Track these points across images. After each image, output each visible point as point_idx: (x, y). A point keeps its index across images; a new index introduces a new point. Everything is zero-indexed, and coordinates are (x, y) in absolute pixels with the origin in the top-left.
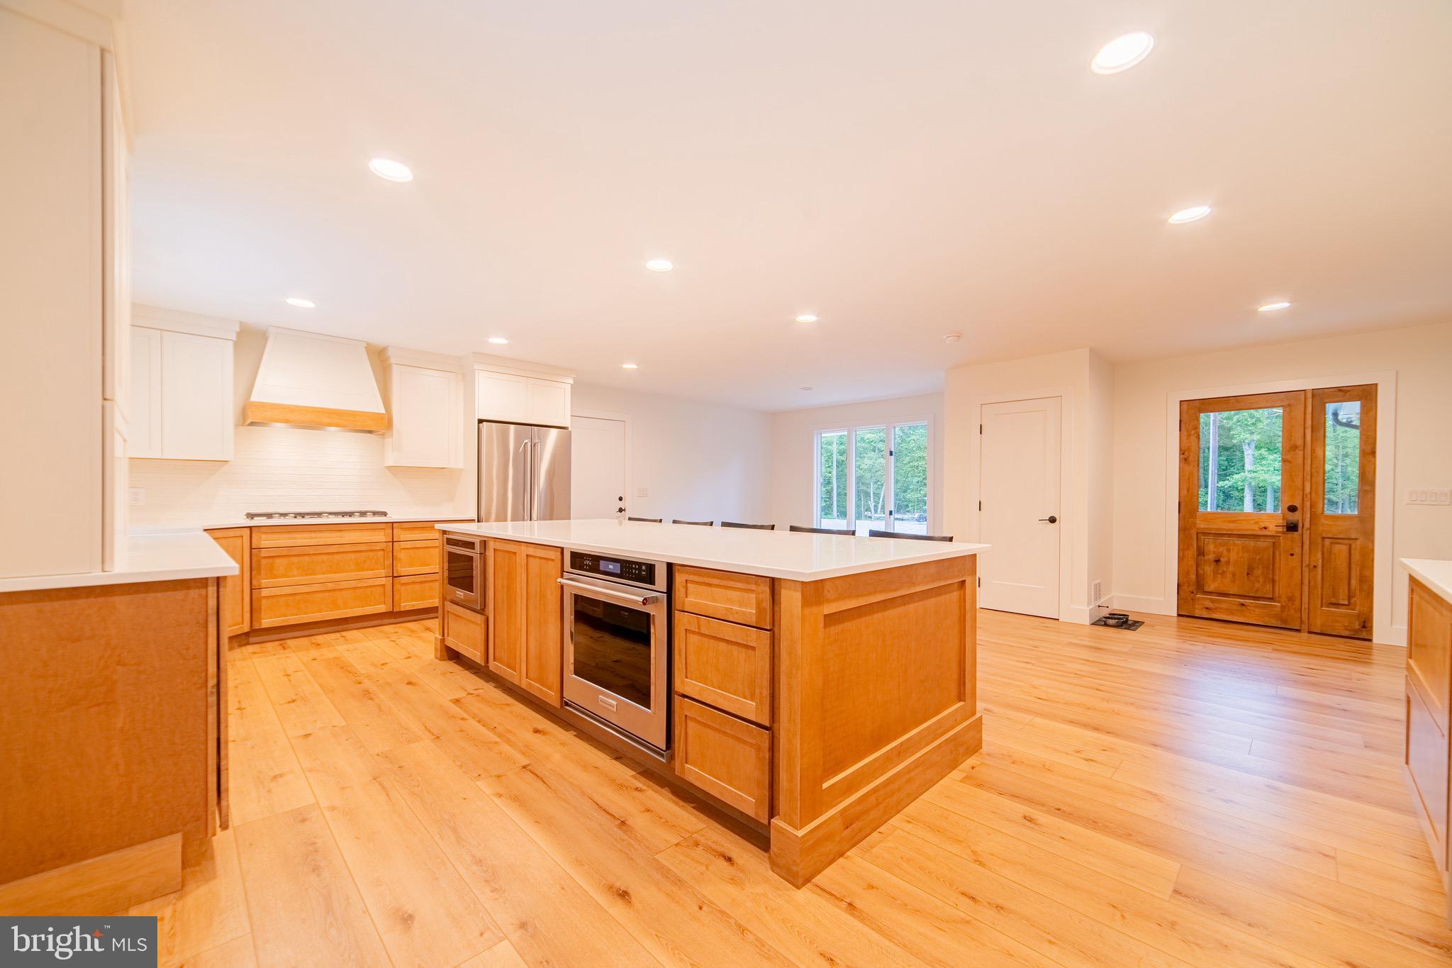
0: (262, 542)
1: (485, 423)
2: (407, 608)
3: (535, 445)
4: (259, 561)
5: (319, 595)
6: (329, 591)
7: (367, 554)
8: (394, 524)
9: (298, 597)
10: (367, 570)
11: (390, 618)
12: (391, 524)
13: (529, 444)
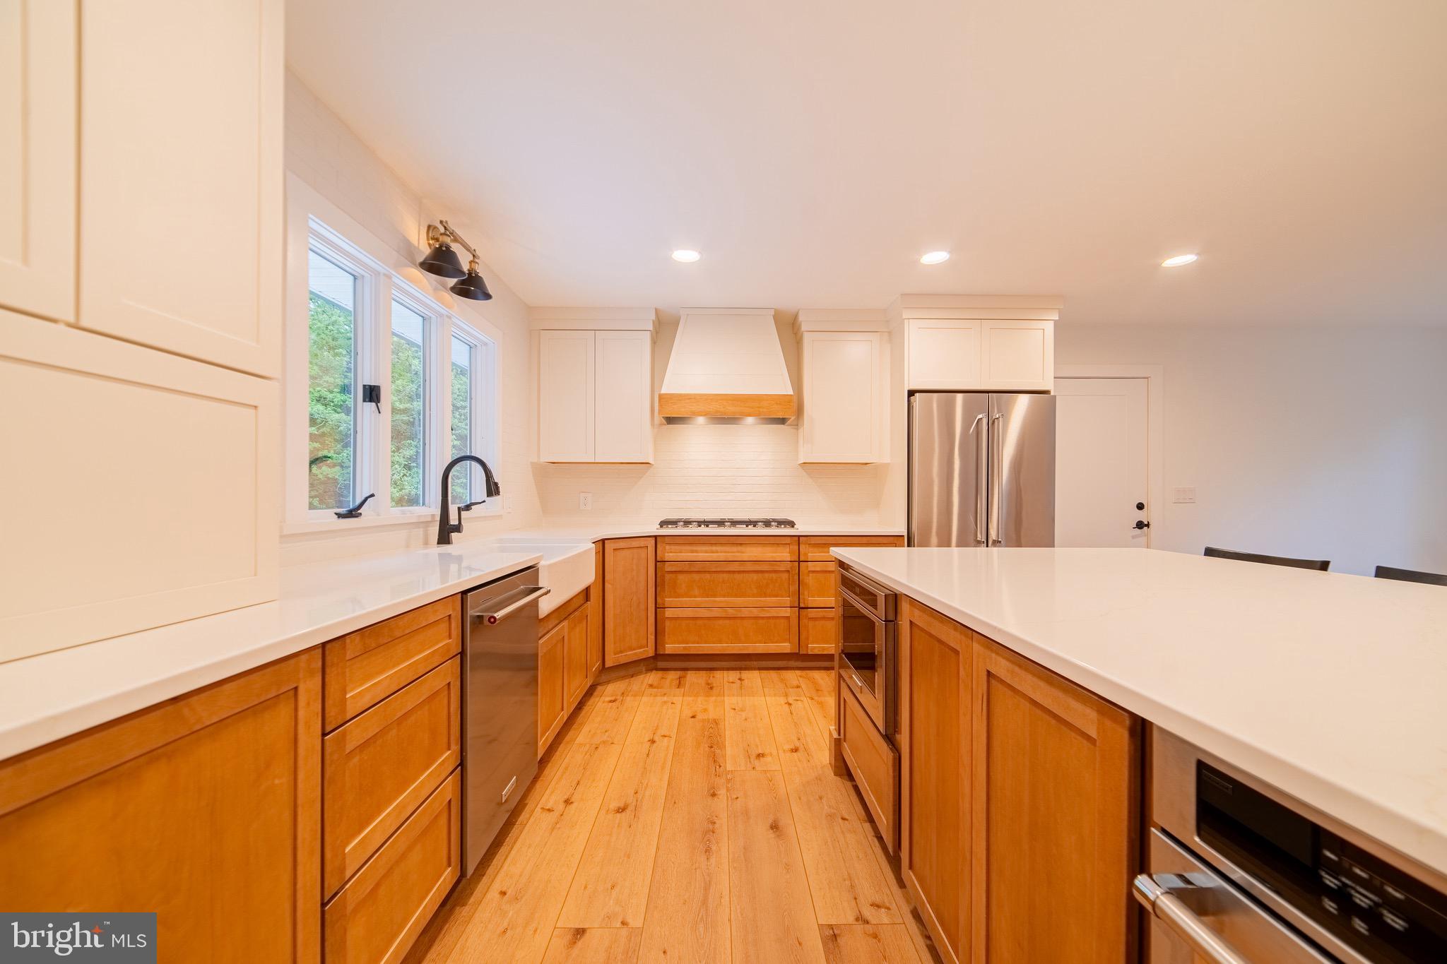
0: (666, 554)
1: (917, 395)
2: (816, 652)
3: (994, 422)
4: (663, 576)
5: (721, 622)
6: (729, 618)
7: (771, 575)
8: (801, 538)
9: (699, 622)
10: (770, 596)
11: (797, 660)
12: (797, 538)
13: (985, 421)
